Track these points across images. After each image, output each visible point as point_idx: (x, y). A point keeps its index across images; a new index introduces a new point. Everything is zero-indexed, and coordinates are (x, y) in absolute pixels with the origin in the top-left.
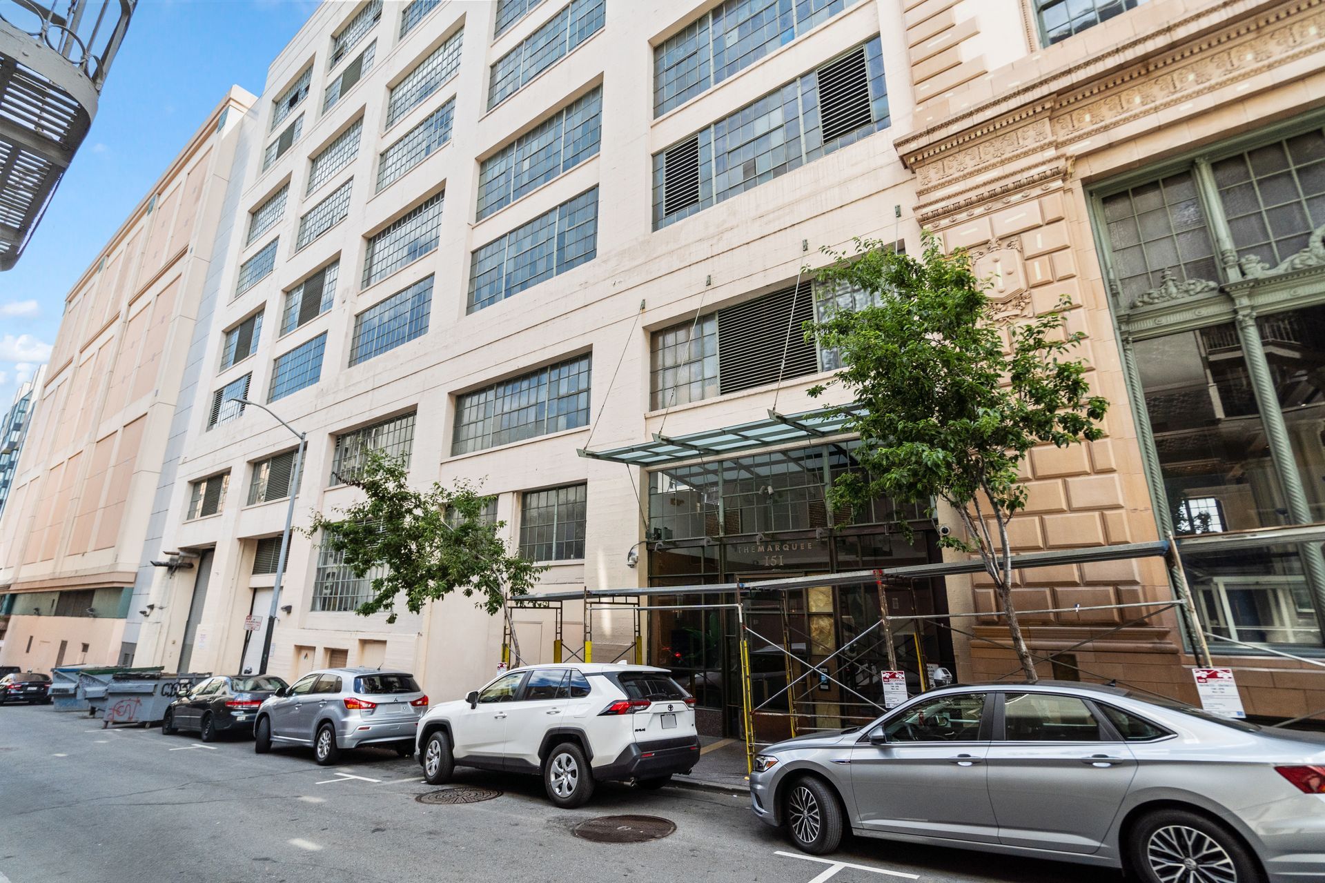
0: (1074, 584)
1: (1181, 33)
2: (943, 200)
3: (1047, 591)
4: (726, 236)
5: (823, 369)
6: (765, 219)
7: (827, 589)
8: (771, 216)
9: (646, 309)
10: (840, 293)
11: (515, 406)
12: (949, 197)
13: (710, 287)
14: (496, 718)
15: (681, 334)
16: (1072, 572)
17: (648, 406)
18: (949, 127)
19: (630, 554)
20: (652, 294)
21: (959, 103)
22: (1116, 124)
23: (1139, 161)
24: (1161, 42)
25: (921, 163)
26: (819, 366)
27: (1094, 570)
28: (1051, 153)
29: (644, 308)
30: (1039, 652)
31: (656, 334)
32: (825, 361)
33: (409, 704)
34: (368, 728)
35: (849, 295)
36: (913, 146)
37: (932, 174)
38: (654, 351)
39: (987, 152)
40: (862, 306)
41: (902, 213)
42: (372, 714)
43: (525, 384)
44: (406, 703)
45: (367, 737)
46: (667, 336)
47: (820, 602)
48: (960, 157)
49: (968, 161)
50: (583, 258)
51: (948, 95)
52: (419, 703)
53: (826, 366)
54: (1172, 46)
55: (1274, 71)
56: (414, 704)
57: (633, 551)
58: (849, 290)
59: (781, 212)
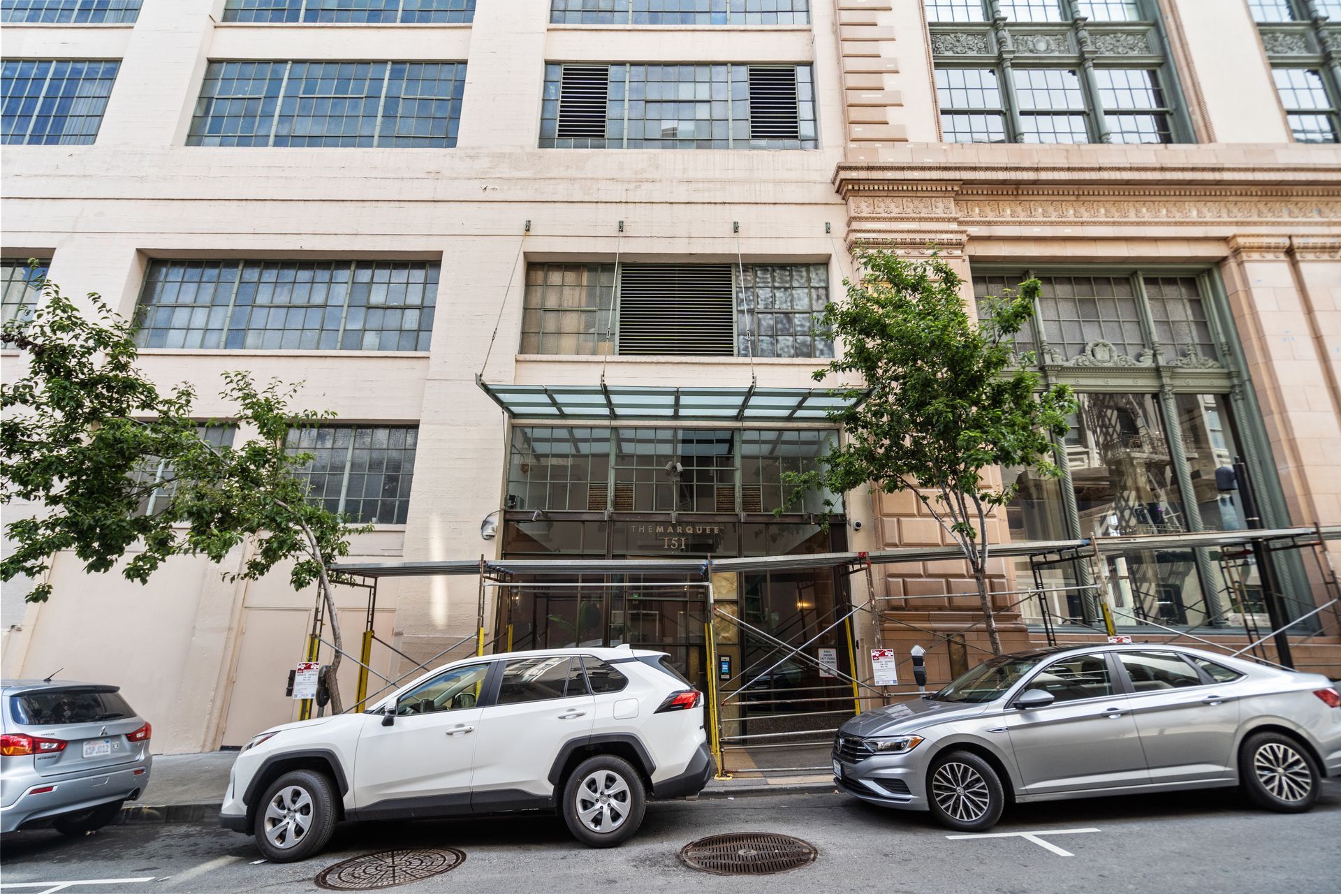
0: (919, 576)
1: (1044, 176)
2: (874, 231)
3: (943, 580)
4: (645, 186)
5: (739, 354)
6: (693, 186)
7: (732, 575)
8: (700, 185)
9: (531, 233)
10: (761, 285)
11: (282, 298)
12: (880, 231)
13: (621, 234)
14: (450, 734)
15: (570, 277)
16: (917, 567)
17: (517, 348)
18: (885, 172)
19: (485, 523)
20: (543, 218)
21: (887, 155)
22: (996, 223)
23: (1004, 257)
24: (1030, 176)
25: (856, 193)
26: (736, 351)
27: (934, 566)
28: (954, 226)
29: (528, 230)
30: (938, 633)
31: (536, 266)
32: (742, 347)
33: (124, 739)
34: (50, 788)
35: (769, 290)
36: (854, 175)
37: (862, 206)
38: (528, 285)
39: (909, 207)
40: (781, 303)
41: (831, 230)
42: (56, 762)
43: (304, 275)
44: (117, 737)
45: (43, 806)
46: (550, 273)
47: (722, 588)
48: (888, 201)
49: (893, 207)
50: (427, 141)
51: (878, 145)
52: (139, 735)
53: (743, 352)
54: (1035, 182)
55: (1084, 228)
56: (131, 737)
57: (490, 519)
58: (770, 285)
59: (711, 185)
